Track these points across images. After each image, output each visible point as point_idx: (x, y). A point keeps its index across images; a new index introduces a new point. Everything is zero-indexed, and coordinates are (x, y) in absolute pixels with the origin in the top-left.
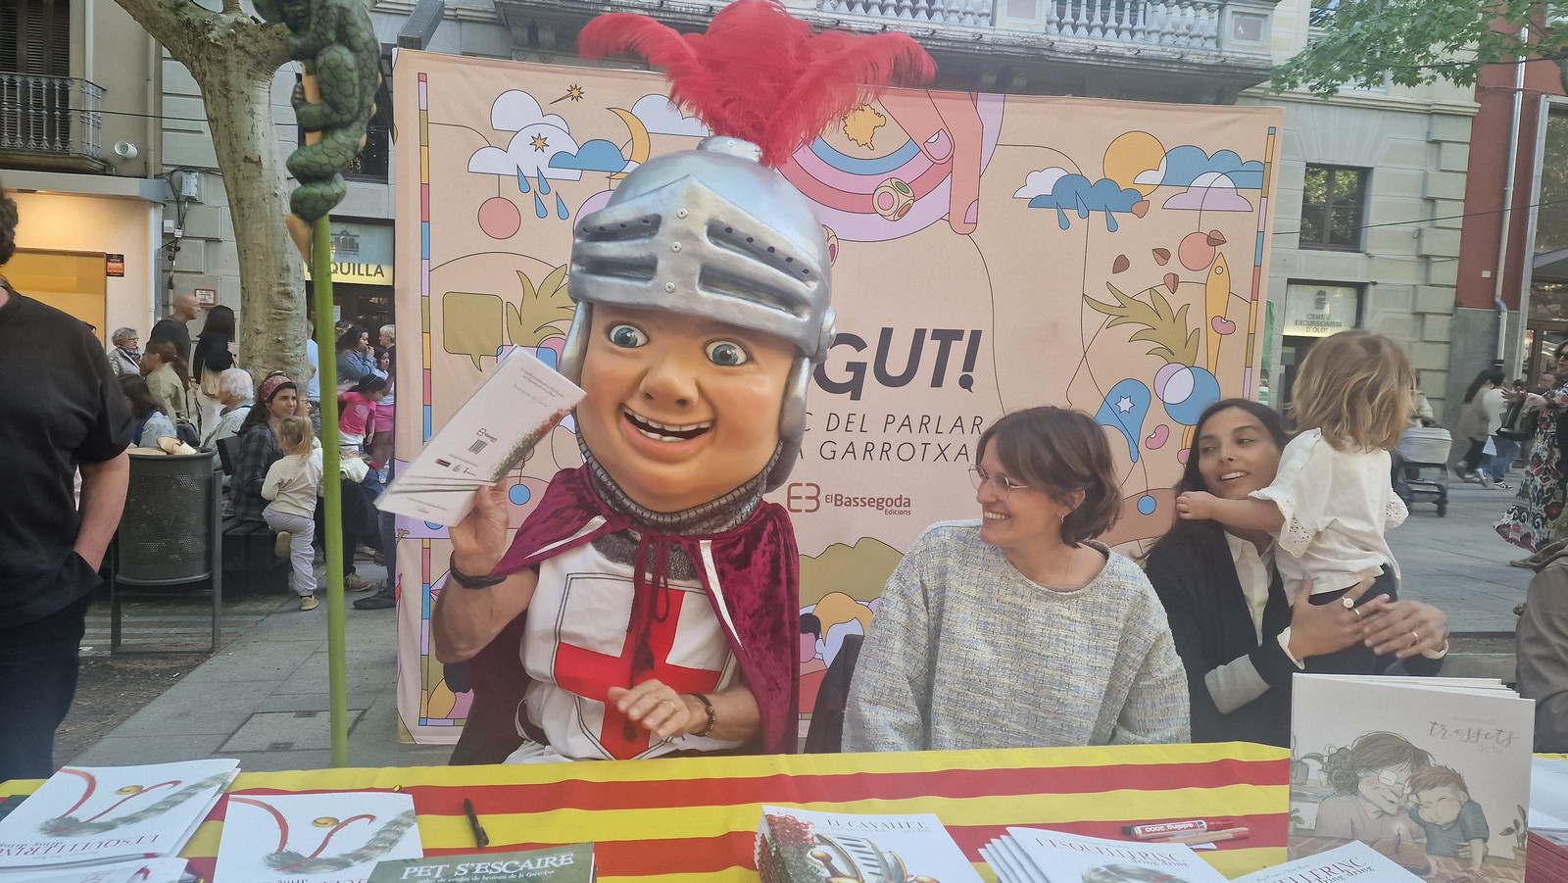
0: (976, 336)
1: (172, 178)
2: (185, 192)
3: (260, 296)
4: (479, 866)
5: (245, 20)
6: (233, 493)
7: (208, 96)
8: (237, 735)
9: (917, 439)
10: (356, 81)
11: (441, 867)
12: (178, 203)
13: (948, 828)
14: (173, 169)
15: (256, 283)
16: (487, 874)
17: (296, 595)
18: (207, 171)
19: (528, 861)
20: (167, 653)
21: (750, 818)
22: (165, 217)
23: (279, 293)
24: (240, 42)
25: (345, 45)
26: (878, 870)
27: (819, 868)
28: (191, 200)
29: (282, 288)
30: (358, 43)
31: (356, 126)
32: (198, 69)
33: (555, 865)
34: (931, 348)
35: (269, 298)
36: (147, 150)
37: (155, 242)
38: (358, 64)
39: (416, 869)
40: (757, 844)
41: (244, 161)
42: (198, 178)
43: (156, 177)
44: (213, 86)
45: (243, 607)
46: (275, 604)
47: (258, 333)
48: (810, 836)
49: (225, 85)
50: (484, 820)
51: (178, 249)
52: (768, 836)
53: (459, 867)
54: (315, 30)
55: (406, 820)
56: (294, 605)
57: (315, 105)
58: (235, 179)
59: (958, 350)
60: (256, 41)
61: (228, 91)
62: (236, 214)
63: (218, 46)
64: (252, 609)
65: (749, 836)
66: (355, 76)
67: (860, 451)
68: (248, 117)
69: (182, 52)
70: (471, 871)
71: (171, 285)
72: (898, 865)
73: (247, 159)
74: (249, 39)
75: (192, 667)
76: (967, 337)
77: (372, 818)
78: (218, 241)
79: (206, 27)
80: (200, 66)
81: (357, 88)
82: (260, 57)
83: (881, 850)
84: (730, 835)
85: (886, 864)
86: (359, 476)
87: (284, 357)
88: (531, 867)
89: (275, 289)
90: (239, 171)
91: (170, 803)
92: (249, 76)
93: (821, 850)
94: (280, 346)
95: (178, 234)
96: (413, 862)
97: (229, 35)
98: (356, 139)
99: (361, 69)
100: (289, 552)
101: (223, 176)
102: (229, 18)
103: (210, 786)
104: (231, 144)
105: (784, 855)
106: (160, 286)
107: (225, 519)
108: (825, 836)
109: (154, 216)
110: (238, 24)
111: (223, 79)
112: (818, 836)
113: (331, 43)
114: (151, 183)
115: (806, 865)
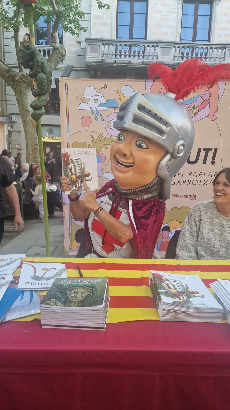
0: (216, 149)
1: (9, 116)
2: (13, 120)
3: (30, 145)
4: (80, 281)
5: (24, 74)
6: (26, 194)
7: (16, 94)
8: (28, 251)
9: (198, 179)
10: (46, 82)
11: (71, 280)
12: (11, 123)
13: (201, 279)
14: (10, 114)
15: (29, 142)
16: (81, 283)
17: (41, 219)
18: (17, 114)
19: (91, 280)
20: (12, 232)
21: (148, 274)
22: (8, 126)
23: (35, 144)
24: (23, 80)
25: (43, 73)
26: (181, 288)
27: (165, 286)
28: (14, 122)
29: (35, 143)
30: (46, 72)
31: (47, 94)
32: (14, 88)
33: (98, 281)
34: (203, 153)
35: (32, 145)
36: (3, 109)
37: (6, 133)
38: (46, 77)
39: (65, 281)
40: (150, 280)
41: (26, 111)
42: (15, 116)
43: (6, 116)
44: (17, 92)
45: (29, 221)
46: (36, 221)
47: (30, 154)
48: (163, 279)
49: (20, 91)
50: (82, 271)
51: (11, 134)
52: (152, 278)
53: (75, 281)
54: (36, 69)
55: (63, 270)
56: (40, 221)
57: (36, 89)
58: (23, 115)
59: (211, 154)
60: (27, 79)
61: (21, 93)
62: (24, 125)
63: (18, 81)
64: (31, 222)
65: (148, 278)
66: (46, 81)
67: (182, 182)
68: (26, 99)
69: (10, 83)
70: (78, 282)
71: (10, 143)
72: (187, 287)
73: (26, 110)
74: (25, 79)
75: (17, 235)
76: (213, 150)
77: (55, 269)
78: (20, 132)
79: (15, 76)
80: (14, 87)
81: (46, 84)
82: (28, 83)
83: (182, 283)
84: (143, 278)
85: (184, 287)
86: (55, 190)
87: (36, 161)
88: (92, 282)
89: (34, 143)
90: (24, 113)
91: (10, 263)
92: (26, 89)
93: (166, 282)
94: (35, 158)
95: (11, 130)
96: (64, 279)
97: (21, 78)
98: (47, 98)
99: (47, 79)
100: (38, 208)
101: (21, 115)
102: (20, 74)
103: (19, 260)
104: (22, 107)
105: (156, 283)
106: (8, 144)
107: (24, 200)
108: (167, 279)
109: (6, 126)
110: (23, 75)
111: (20, 90)
112: (166, 279)
113: (40, 72)
114: (5, 118)
115: (162, 285)
